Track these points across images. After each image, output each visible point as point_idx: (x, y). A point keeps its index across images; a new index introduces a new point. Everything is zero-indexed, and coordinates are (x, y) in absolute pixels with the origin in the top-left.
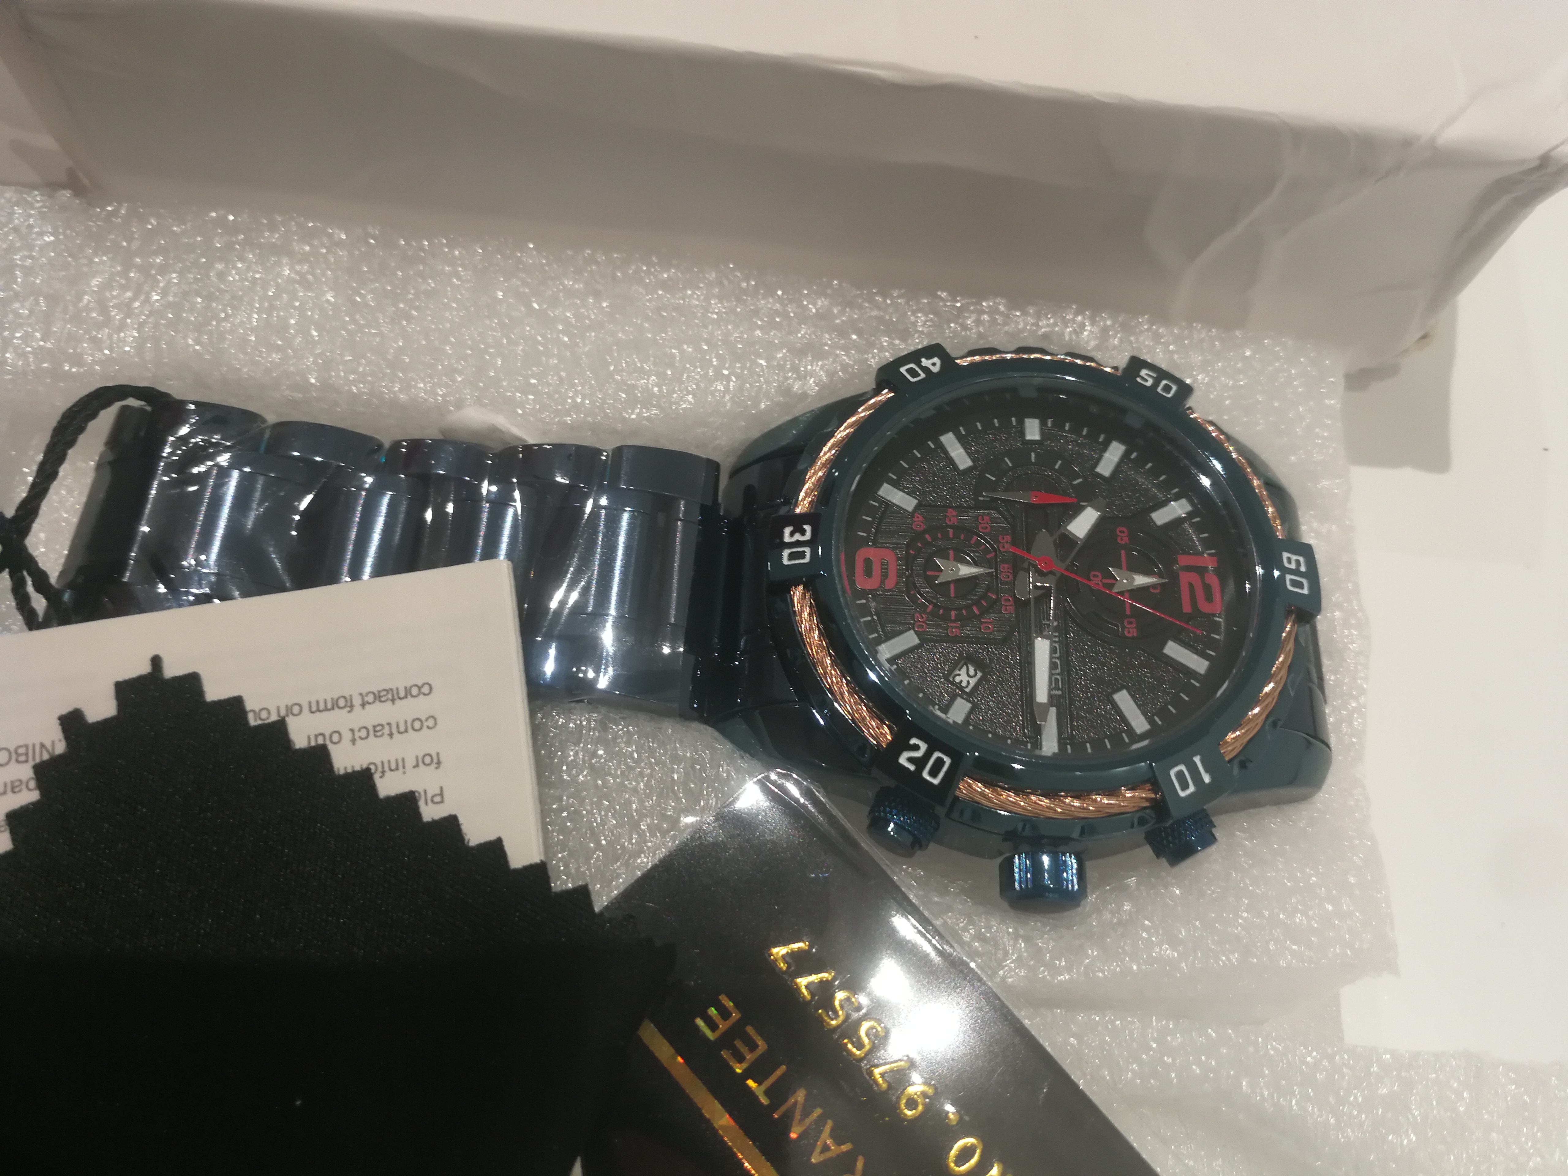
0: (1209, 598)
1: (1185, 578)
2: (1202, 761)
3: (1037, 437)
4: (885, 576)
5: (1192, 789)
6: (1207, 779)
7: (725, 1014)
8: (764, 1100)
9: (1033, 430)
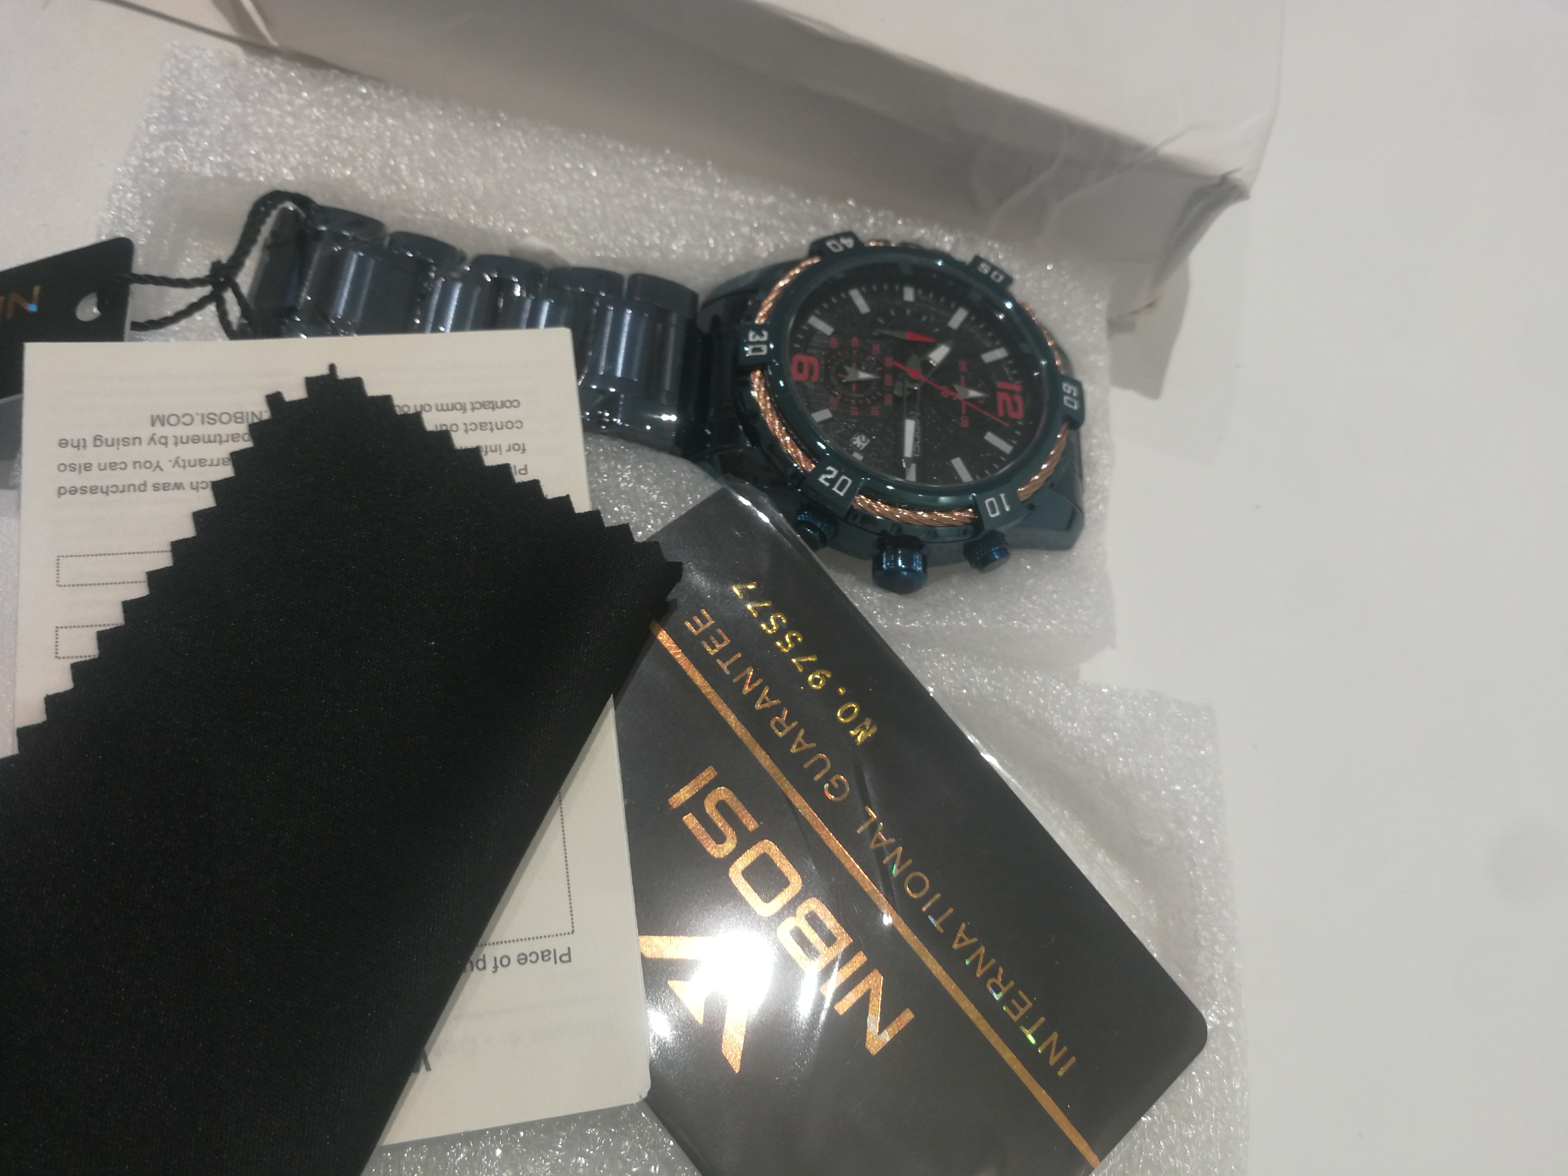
0: (1015, 408)
1: (1001, 396)
2: (1006, 497)
3: (912, 299)
4: (811, 373)
5: (998, 513)
6: (1007, 509)
7: (704, 621)
8: (728, 673)
9: (909, 295)
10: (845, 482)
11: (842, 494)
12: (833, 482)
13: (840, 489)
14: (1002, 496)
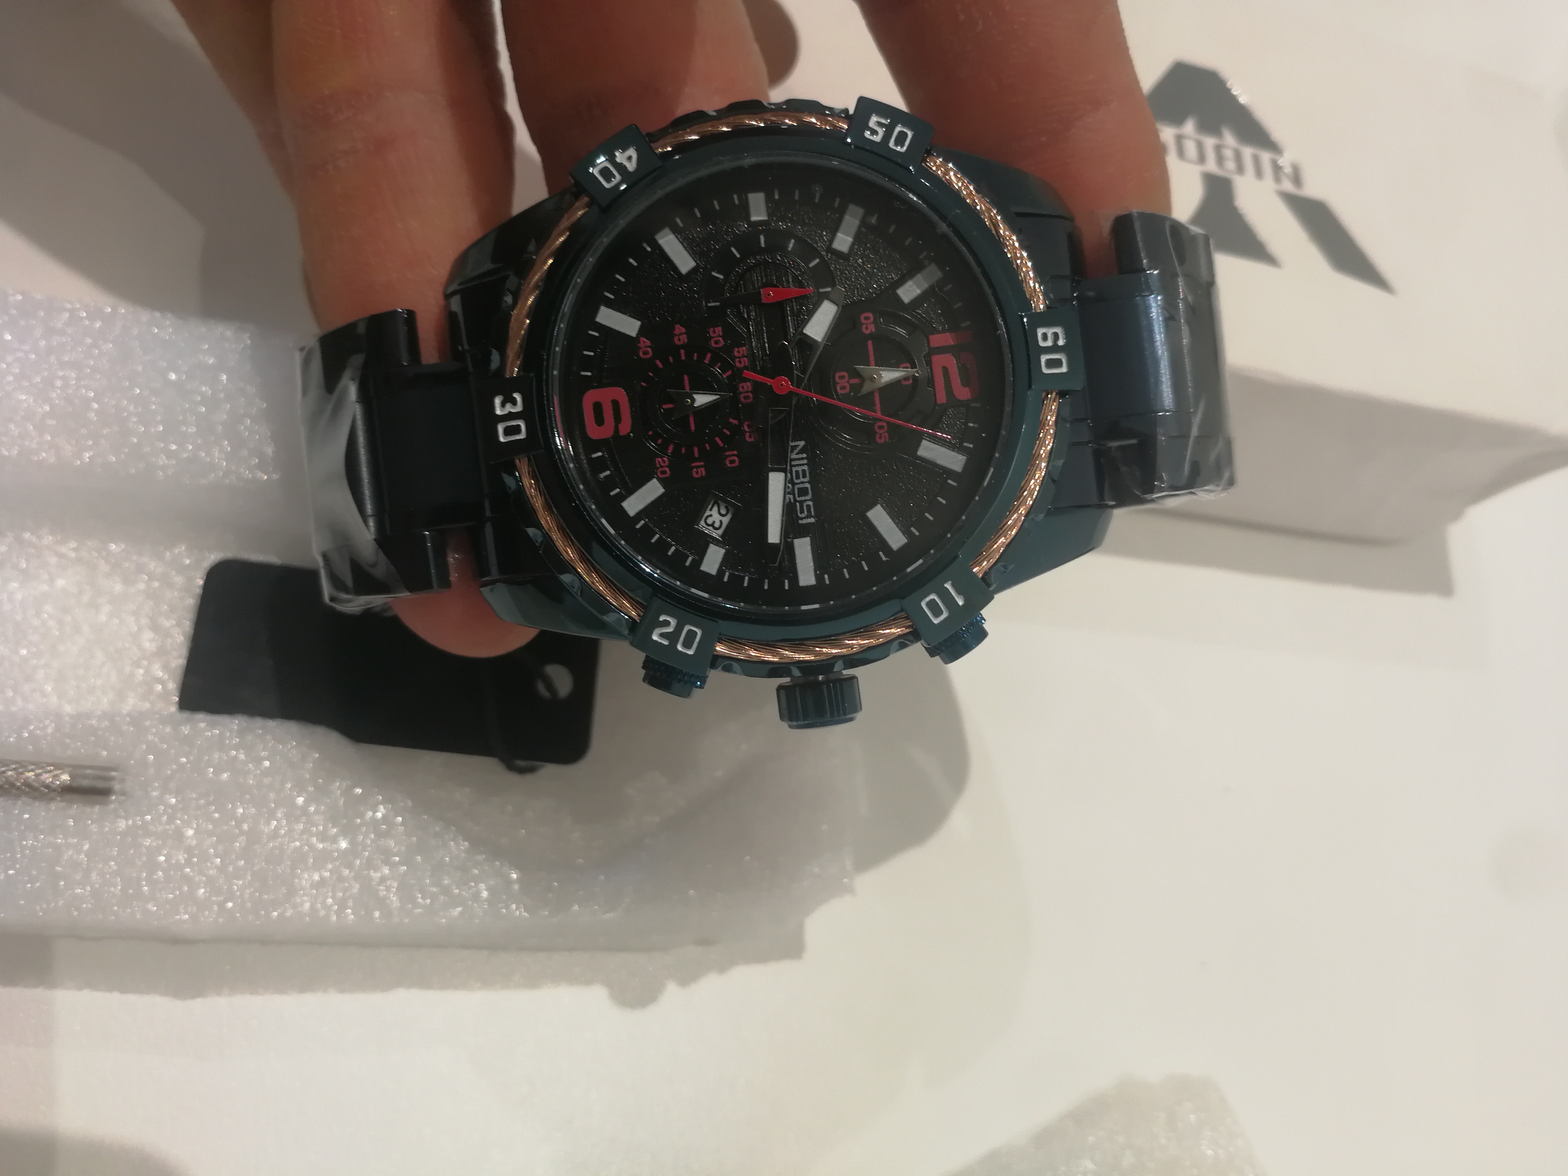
1: (939, 362)
2: (953, 585)
3: (763, 217)
4: (618, 418)
5: (945, 614)
9: (758, 209)
10: (691, 635)
11: (691, 652)
12: (673, 637)
13: (687, 644)
14: (948, 586)
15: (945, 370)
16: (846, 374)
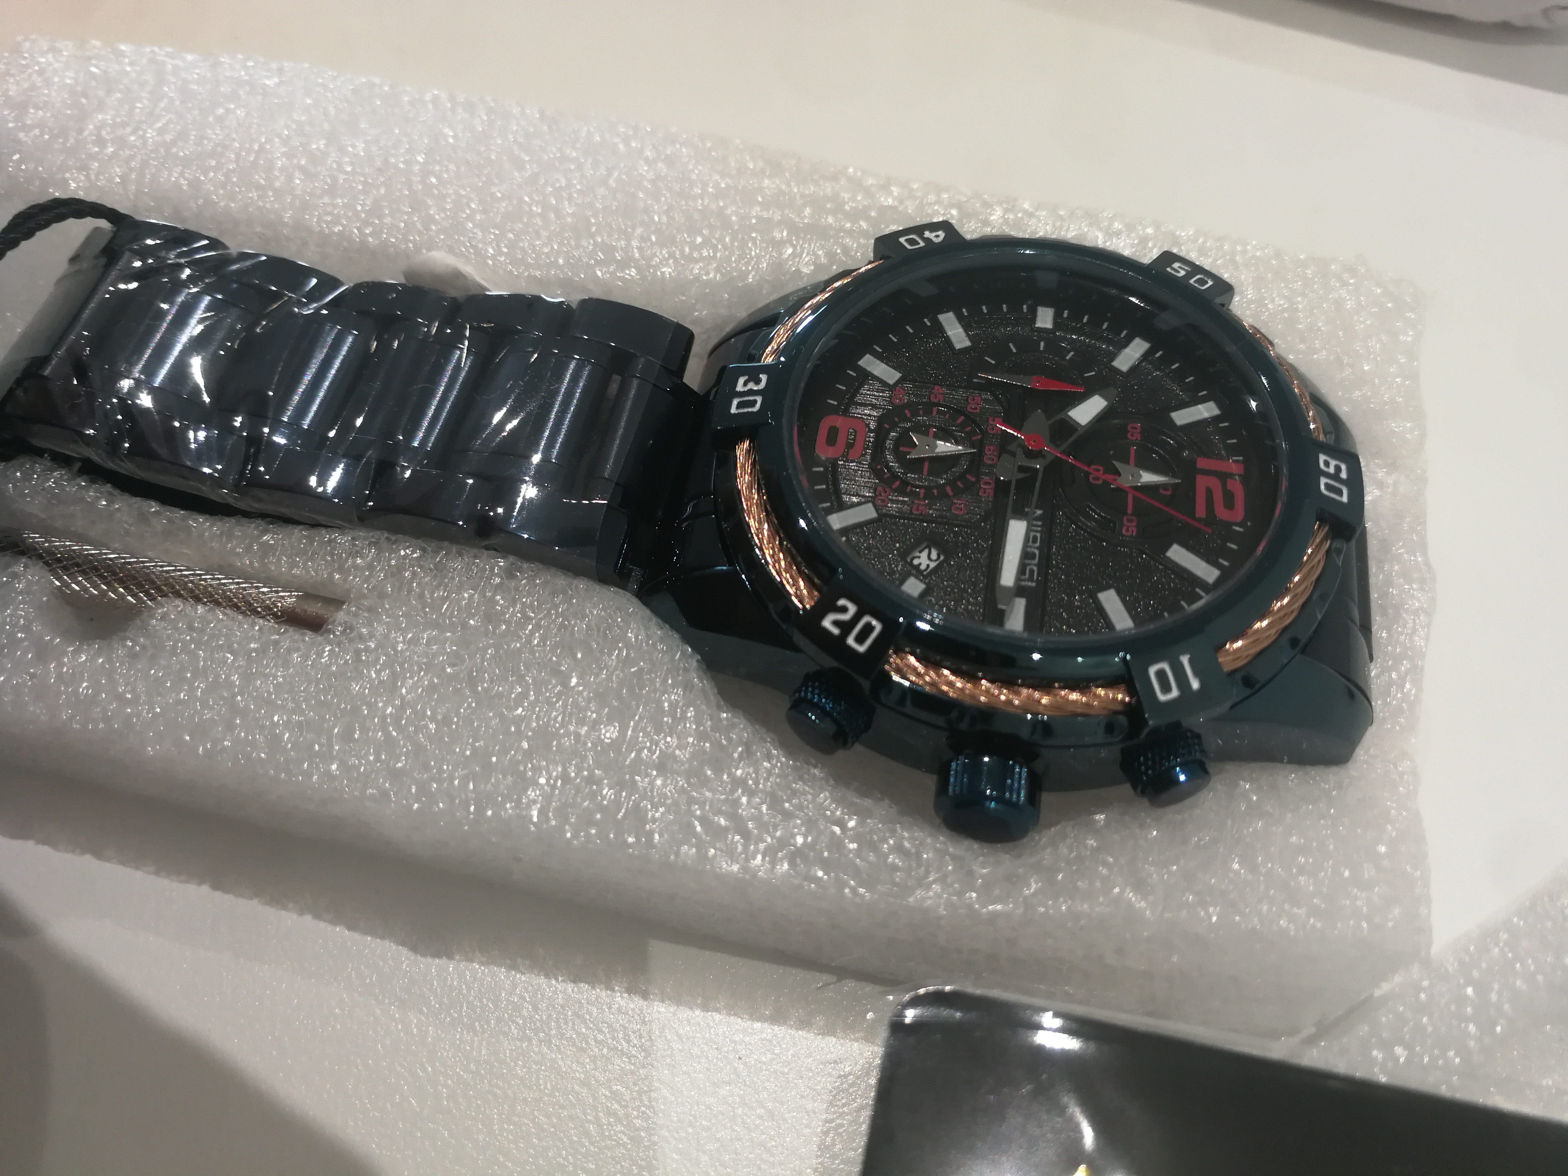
0: (1229, 503)
1: (1202, 483)
2: (1191, 661)
3: (1049, 325)
4: (850, 446)
5: (1175, 693)
6: (1195, 685)
9: (1045, 319)
10: (868, 628)
11: (861, 649)
12: (846, 627)
13: (860, 639)
14: (1185, 660)
15: (1209, 492)
16: (1101, 469)
